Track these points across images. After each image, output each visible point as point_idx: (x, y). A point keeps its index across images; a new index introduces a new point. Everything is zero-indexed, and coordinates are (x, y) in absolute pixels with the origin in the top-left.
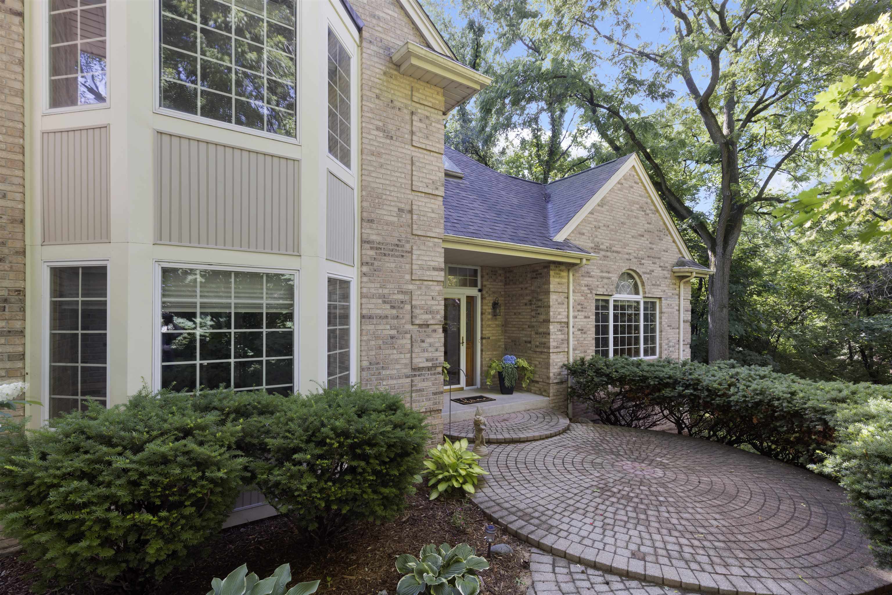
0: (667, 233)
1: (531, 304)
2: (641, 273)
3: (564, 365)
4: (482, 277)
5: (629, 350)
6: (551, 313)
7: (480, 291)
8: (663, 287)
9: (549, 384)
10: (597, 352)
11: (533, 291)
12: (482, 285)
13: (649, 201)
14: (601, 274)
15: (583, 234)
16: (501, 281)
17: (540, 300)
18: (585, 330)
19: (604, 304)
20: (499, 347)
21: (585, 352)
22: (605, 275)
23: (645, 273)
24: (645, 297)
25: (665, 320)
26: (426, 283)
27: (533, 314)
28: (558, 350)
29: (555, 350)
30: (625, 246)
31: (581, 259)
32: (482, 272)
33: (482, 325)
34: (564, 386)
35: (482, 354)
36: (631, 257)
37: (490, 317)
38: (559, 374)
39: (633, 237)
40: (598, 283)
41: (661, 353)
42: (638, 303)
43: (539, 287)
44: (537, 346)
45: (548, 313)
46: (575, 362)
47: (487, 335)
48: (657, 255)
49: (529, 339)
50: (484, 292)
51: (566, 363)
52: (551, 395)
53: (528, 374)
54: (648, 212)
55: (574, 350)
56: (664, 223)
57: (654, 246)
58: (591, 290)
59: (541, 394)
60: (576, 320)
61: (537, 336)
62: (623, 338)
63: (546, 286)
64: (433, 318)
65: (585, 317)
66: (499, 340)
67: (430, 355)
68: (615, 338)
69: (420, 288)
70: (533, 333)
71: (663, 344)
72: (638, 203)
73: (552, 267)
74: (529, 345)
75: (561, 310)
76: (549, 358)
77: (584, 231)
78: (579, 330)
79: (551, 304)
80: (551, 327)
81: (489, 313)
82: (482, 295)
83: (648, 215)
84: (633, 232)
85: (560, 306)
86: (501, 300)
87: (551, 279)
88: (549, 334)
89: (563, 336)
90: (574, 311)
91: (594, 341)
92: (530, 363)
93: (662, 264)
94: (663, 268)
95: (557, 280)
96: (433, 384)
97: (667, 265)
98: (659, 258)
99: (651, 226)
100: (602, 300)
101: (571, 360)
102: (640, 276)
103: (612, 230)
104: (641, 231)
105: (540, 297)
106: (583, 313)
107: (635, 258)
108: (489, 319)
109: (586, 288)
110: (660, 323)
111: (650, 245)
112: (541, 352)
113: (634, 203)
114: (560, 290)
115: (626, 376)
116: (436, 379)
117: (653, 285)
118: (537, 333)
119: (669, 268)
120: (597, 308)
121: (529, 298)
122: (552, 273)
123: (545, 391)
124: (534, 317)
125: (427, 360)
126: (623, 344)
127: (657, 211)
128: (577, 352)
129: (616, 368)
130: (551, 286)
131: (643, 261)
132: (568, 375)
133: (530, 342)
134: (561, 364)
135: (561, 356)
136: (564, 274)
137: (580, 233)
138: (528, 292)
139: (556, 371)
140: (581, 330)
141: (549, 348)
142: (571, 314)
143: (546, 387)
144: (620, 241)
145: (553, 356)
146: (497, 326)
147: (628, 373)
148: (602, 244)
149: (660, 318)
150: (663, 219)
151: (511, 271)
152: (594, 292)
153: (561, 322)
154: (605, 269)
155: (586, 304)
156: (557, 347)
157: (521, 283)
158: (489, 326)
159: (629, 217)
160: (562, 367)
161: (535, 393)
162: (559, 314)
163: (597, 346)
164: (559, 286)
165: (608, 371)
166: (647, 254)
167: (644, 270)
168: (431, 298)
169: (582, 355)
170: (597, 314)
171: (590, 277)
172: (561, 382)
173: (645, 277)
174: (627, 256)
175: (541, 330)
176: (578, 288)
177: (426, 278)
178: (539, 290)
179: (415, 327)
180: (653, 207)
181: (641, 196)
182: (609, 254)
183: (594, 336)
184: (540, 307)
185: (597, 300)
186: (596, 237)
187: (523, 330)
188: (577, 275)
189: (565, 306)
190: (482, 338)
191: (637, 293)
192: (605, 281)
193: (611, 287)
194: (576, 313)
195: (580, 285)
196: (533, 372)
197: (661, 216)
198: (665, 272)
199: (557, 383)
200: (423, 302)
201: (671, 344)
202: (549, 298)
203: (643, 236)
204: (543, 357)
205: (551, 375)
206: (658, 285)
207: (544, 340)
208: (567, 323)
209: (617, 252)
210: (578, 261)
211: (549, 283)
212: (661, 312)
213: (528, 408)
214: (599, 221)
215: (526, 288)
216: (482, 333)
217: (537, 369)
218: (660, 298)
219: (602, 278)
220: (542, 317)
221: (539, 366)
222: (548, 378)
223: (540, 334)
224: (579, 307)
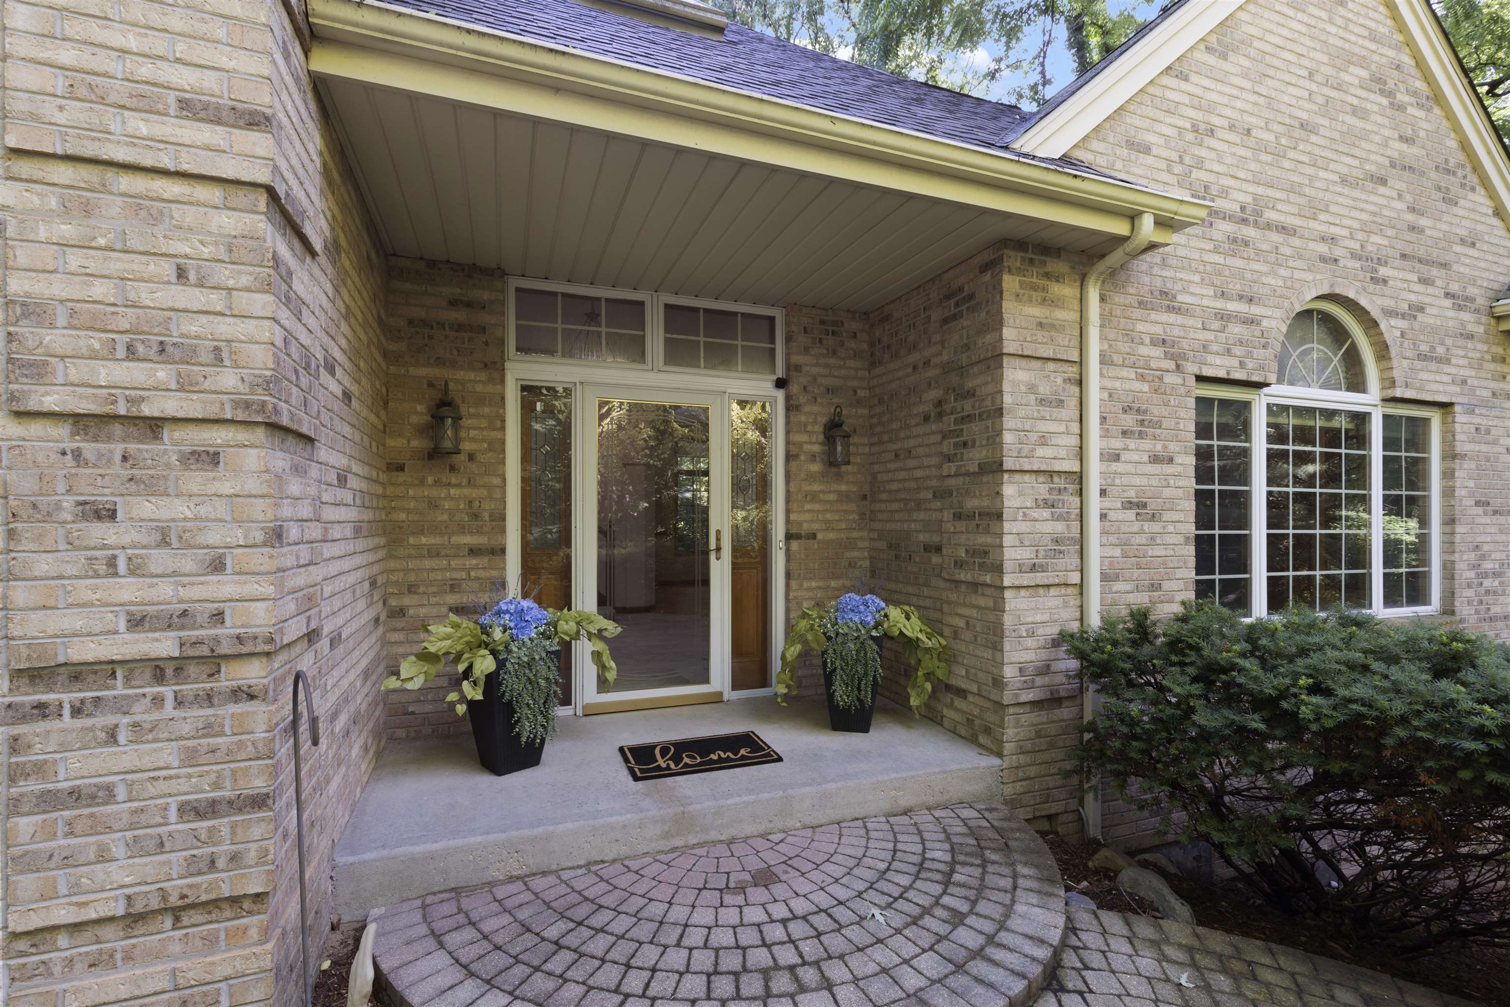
0: (1474, 179)
1: (940, 416)
2: (1375, 313)
3: (1063, 638)
4: (789, 339)
5: (1331, 583)
6: (1008, 438)
7: (780, 384)
8: (1459, 367)
9: (1000, 706)
10: (1203, 589)
11: (947, 369)
12: (788, 367)
13: (1407, 60)
14: (1219, 304)
15: (1146, 150)
16: (857, 355)
17: (971, 394)
18: (1153, 505)
19: (1228, 419)
20: (851, 565)
21: (1155, 587)
22: (1234, 306)
23: (1390, 313)
24: (1387, 400)
25: (1464, 483)
26: (126, 182)
27: (947, 447)
28: (1040, 578)
29: (1027, 579)
30: (1314, 210)
31: (1133, 217)
32: (788, 324)
33: (788, 493)
34: (1066, 713)
35: (788, 586)
36: (1338, 252)
37: (816, 467)
38: (1045, 670)
39: (1344, 181)
40: (1210, 336)
41: (1449, 596)
42: (1361, 419)
43: (967, 347)
44: (959, 564)
45: (995, 438)
46: (1109, 624)
47: (806, 527)
48: (1435, 254)
49: (935, 539)
50: (795, 388)
51: (1075, 626)
52: (1008, 748)
53: (929, 663)
54: (1402, 97)
55: (1105, 578)
56: (1465, 146)
57: (1423, 222)
58: (1178, 360)
59: (972, 740)
60: (1114, 466)
61: (961, 525)
62: (1304, 544)
63: (989, 338)
64: (185, 386)
65: (1155, 459)
66: (851, 545)
67: (165, 590)
68: (1273, 542)
69: (87, 210)
70: (947, 515)
71: (1460, 566)
72: (1363, 61)
73: (1013, 258)
74: (936, 559)
75: (1052, 427)
76: (999, 607)
77: (1150, 138)
78: (1129, 505)
79: (1007, 399)
80: (1009, 490)
81: (813, 457)
82: (788, 398)
83: (1401, 108)
84: (1346, 165)
85: (1046, 411)
86: (852, 417)
87: (1009, 307)
88: (999, 516)
89: (1059, 527)
90: (1106, 434)
91: (1191, 550)
92: (934, 625)
93: (1454, 287)
94: (1460, 302)
95: (1036, 311)
96: (190, 758)
97: (1472, 291)
98: (1444, 265)
99: (1414, 150)
100: (1225, 403)
101: (1095, 621)
102: (1370, 324)
103: (1261, 148)
104: (1376, 163)
105: (969, 384)
106: (1146, 444)
107: (1354, 256)
108: (811, 477)
109: (1158, 352)
110: (1448, 493)
111: (1410, 217)
112: (975, 586)
113: (1350, 60)
114: (1048, 352)
115: (1384, 723)
116: (210, 729)
117: (1422, 357)
118: (958, 517)
119: (1481, 301)
120: (1203, 431)
121: (934, 394)
122: (1010, 283)
123: (987, 731)
124: (949, 459)
125: (136, 623)
126: (1305, 560)
127: (1438, 98)
128: (1118, 586)
129: (1313, 672)
130: (1007, 332)
131: (1383, 271)
132: (1080, 675)
133: (938, 549)
134: (1053, 630)
135: (1052, 600)
136: (1066, 290)
137: (1131, 144)
138: (931, 373)
139: (1029, 656)
140: (1138, 506)
141: (999, 569)
142: (1095, 444)
143: (991, 717)
144: (1293, 189)
145: (1013, 602)
146: (844, 497)
147: (1398, 707)
148: (1224, 193)
149: (1448, 475)
150: (1457, 128)
151: (886, 319)
152: (1192, 368)
153: (1051, 474)
154: (1236, 287)
155: (1157, 411)
156: (1033, 568)
157: (915, 347)
158: (813, 497)
159: (1327, 107)
160: (1056, 643)
161: (954, 732)
162: (1043, 440)
163: (1203, 564)
164: (1040, 336)
165: (1269, 685)
166: (1399, 245)
167: (1390, 303)
168: (167, 269)
169: (1141, 599)
170: (1203, 455)
171: (1170, 309)
172: (1053, 701)
173: (1390, 328)
174: (1323, 249)
175: (972, 504)
176: (1124, 347)
177: (121, 154)
178: (964, 359)
179: (36, 428)
180: (1420, 85)
181: (1373, 37)
182: (1249, 232)
183: (1191, 484)
184: (969, 418)
185: (1203, 404)
186: (1200, 164)
187: (918, 507)
188: (1119, 299)
189: (1070, 411)
190: (789, 537)
191: (1356, 384)
192: (1236, 329)
193: (1259, 353)
194: (1117, 443)
195: (1130, 336)
196: (947, 656)
197: (1450, 115)
198: (1466, 316)
199: (1036, 704)
200: (100, 290)
201: (1488, 565)
202: (999, 380)
203: (1383, 181)
204: (982, 601)
205: (1009, 672)
206: (1440, 360)
207: (983, 539)
208: (1079, 478)
209: (1283, 229)
210: (1120, 228)
211: (999, 324)
212: (1450, 455)
213: (905, 801)
214: (1210, 108)
215: (927, 363)
216: (788, 521)
217: (960, 646)
218: (1445, 406)
219: (1224, 317)
220: (976, 456)
221: (967, 636)
222: (998, 683)
223: (971, 516)
224: (1129, 421)
